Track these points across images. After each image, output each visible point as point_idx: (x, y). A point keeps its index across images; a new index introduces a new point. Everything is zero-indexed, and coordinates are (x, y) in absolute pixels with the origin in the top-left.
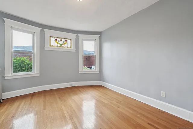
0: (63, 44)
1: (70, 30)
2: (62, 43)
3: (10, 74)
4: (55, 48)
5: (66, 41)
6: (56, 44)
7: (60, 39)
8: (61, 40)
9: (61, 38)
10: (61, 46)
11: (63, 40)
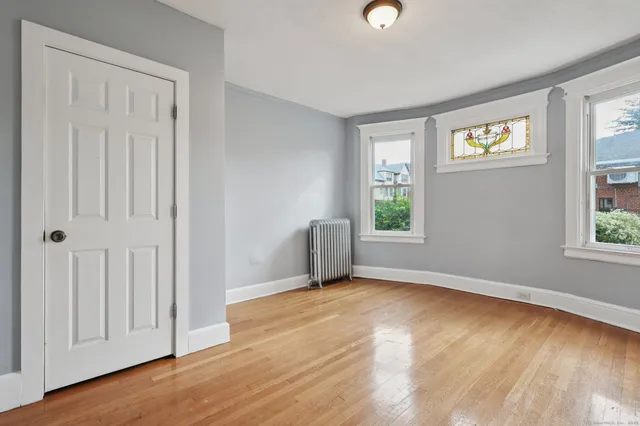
0: (495, 143)
1: (517, 83)
2: (490, 141)
3: (369, 232)
4: (469, 161)
5: (507, 130)
6: (470, 150)
7: (484, 129)
8: (487, 132)
9: (487, 125)
10: (487, 151)
11: (495, 129)
